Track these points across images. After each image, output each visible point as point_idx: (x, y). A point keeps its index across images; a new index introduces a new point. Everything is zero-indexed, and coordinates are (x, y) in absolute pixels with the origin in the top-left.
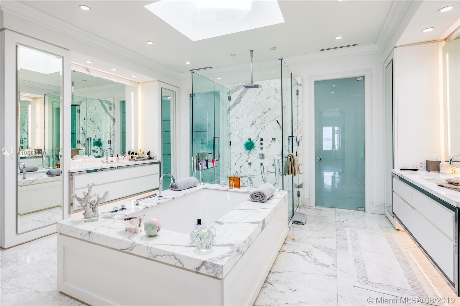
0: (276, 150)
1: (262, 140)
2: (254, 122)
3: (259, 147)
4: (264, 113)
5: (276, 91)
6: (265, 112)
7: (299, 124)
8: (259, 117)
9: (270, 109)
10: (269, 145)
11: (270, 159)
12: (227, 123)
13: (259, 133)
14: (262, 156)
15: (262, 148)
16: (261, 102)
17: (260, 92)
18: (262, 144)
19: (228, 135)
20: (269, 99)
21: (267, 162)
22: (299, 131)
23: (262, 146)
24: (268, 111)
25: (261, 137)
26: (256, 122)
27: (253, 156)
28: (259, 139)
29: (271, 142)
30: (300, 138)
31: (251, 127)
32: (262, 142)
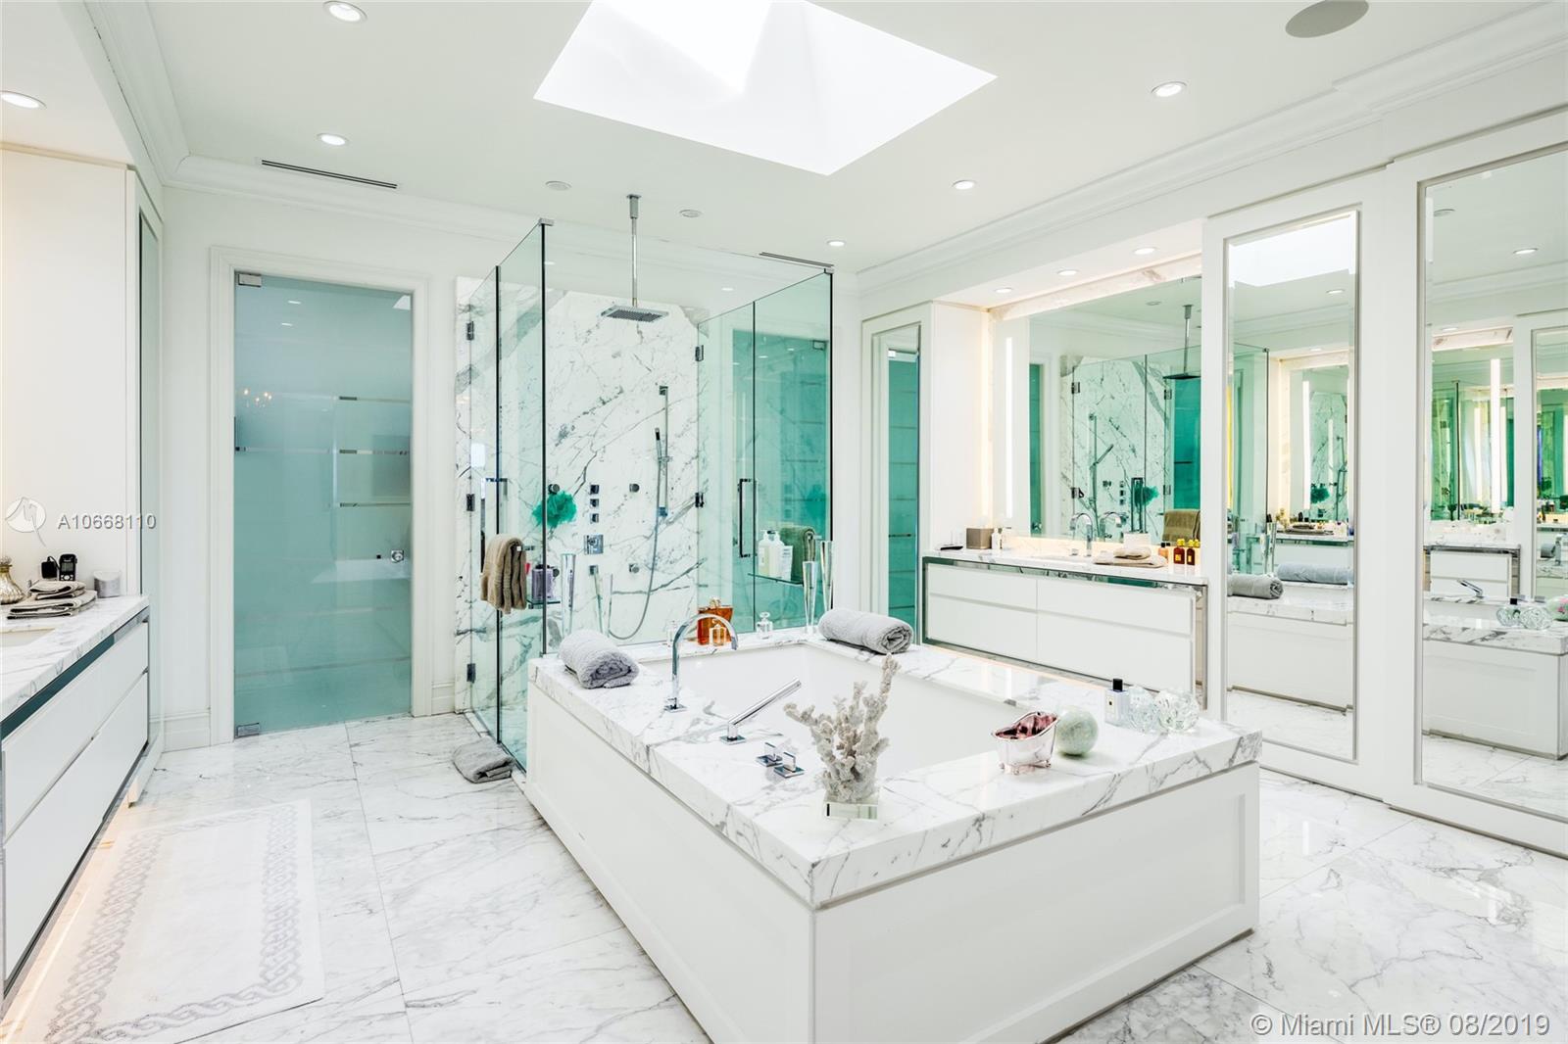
0: (640, 521)
1: (594, 489)
2: (569, 429)
3: (583, 515)
4: (604, 403)
5: (642, 337)
6: (605, 400)
7: (701, 445)
8: (585, 413)
9: (621, 392)
10: (619, 508)
11: (622, 553)
12: (458, 424)
13: (585, 468)
14: (594, 544)
15: (594, 518)
16: (594, 364)
17: (589, 332)
18: (594, 503)
19: (461, 470)
20: (618, 359)
21: (610, 563)
22: (701, 464)
23: (594, 511)
24: (616, 397)
25: (592, 480)
26: (575, 430)
27: (563, 544)
28: (587, 488)
29: (625, 496)
30: (704, 483)
31: (557, 445)
32: (594, 497)
